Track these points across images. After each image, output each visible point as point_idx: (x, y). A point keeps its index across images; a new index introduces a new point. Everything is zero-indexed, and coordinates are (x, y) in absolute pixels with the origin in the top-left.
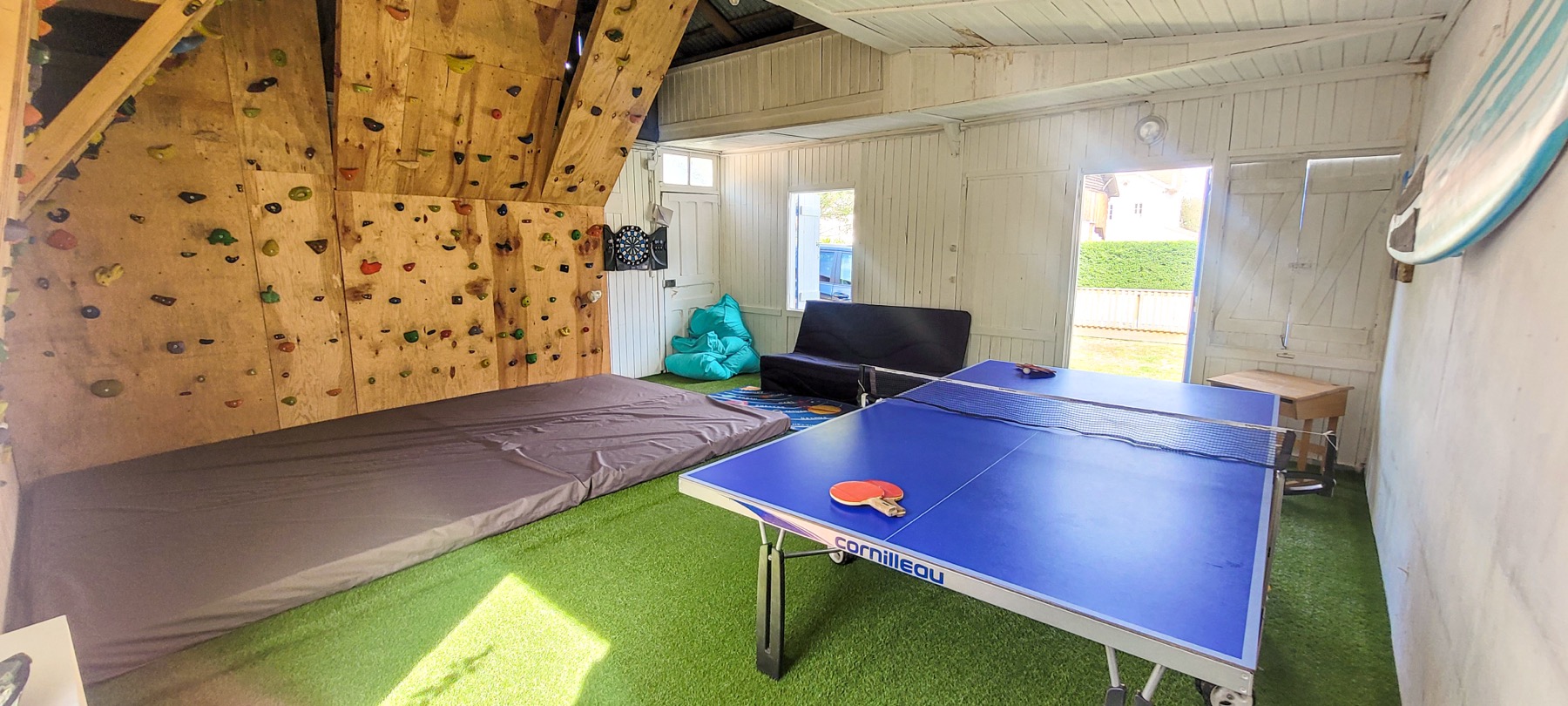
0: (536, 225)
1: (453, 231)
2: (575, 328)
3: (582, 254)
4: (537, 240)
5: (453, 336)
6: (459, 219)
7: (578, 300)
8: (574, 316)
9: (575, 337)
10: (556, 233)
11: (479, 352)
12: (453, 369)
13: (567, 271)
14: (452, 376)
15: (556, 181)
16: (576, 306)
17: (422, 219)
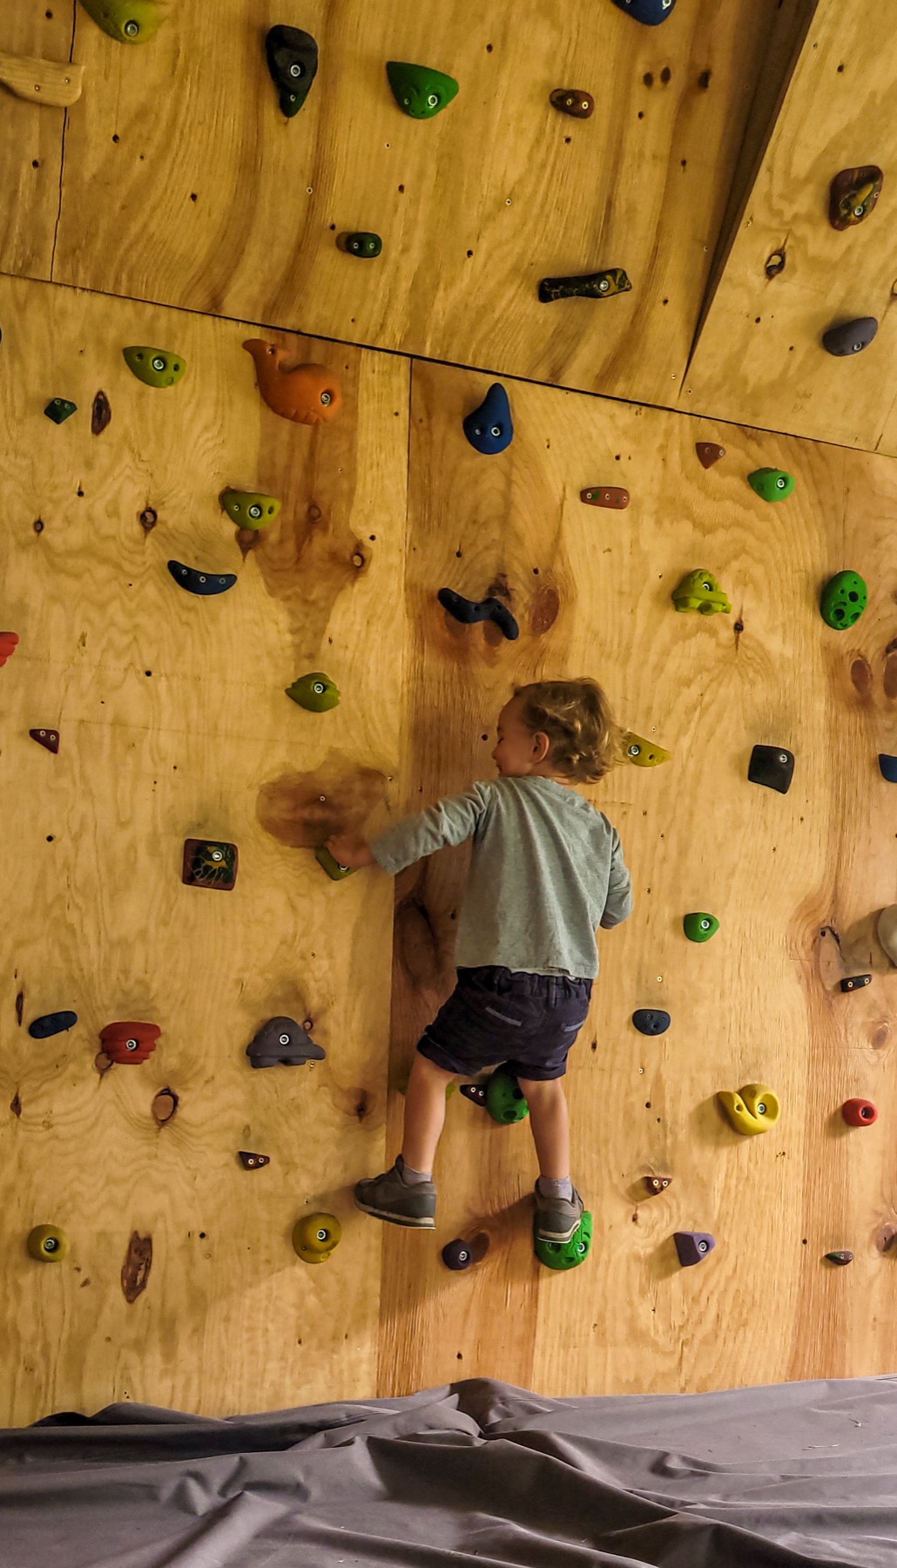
0: (648, 523)
1: (230, 499)
2: (801, 1100)
3: (863, 703)
4: (645, 603)
5: (166, 1057)
6: (268, 438)
7: (829, 946)
8: (803, 1028)
9: (796, 1147)
10: (743, 580)
11: (289, 1165)
12: (141, 1248)
13: (782, 787)
14: (133, 1288)
15: (771, 272)
16: (814, 975)
17: (86, 411)
